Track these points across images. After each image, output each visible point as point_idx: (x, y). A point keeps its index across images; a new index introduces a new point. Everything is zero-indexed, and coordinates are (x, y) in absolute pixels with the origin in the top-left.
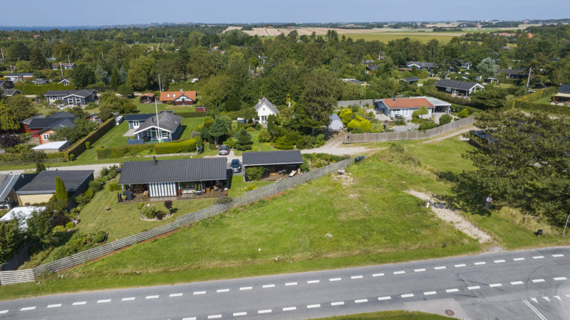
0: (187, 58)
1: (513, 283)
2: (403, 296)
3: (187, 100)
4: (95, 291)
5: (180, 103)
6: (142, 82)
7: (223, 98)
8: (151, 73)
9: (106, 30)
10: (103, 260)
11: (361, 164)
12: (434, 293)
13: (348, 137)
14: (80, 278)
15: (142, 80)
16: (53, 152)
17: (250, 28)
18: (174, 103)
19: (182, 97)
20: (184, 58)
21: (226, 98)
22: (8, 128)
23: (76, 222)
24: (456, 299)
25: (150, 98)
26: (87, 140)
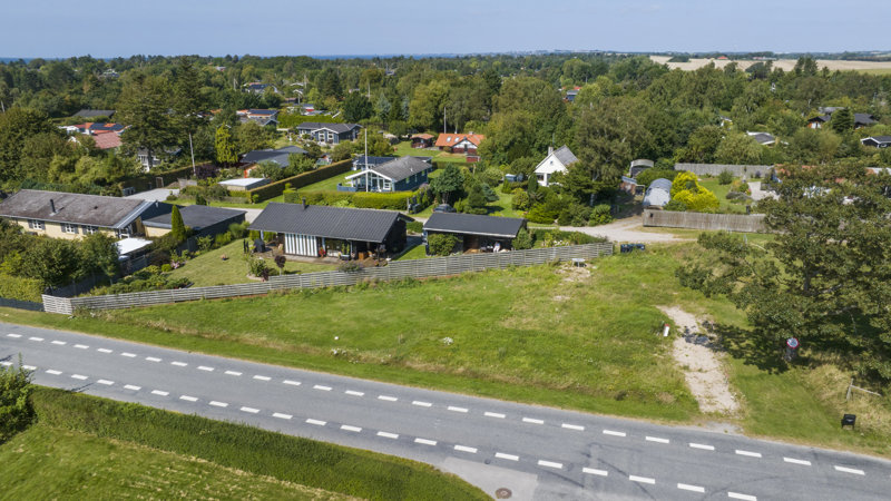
0: (496, 87)
1: (680, 486)
2: (457, 447)
3: (471, 147)
4: (110, 339)
5: (461, 151)
6: (426, 118)
7: (507, 143)
8: (441, 107)
9: (466, 58)
10: (151, 309)
11: (630, 257)
12: (516, 458)
13: (652, 215)
14: (111, 321)
15: (427, 116)
16: (239, 189)
17: (684, 58)
18: (452, 150)
19: (464, 142)
20: (491, 87)
21: (512, 143)
22: (224, 160)
23: (176, 265)
24: (541, 479)
25: (425, 141)
26: (290, 181)
